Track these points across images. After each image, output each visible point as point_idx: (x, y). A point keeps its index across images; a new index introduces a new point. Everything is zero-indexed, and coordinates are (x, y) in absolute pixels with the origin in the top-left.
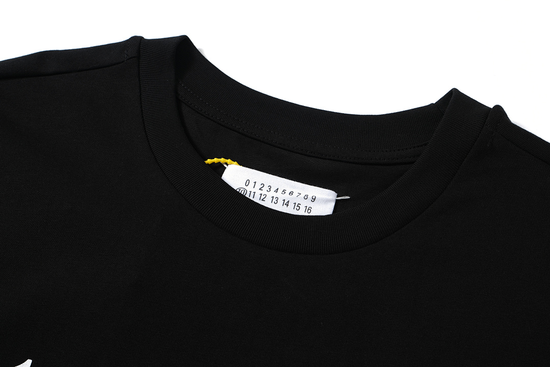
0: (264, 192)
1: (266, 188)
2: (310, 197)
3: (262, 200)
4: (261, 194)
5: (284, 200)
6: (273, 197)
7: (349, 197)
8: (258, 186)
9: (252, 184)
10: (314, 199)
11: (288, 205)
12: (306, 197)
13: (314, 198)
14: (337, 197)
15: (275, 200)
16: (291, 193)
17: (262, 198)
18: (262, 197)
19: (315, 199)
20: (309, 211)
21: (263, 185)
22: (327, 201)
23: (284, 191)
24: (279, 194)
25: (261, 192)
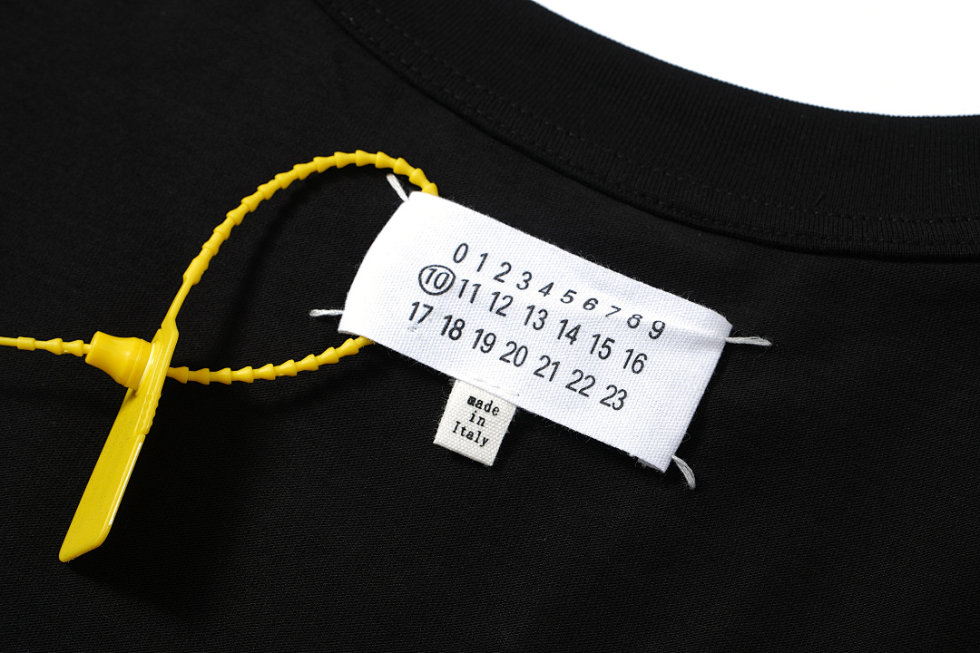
0: (507, 288)
1: (515, 277)
2: (647, 322)
3: (498, 312)
4: (497, 294)
5: (565, 322)
6: (532, 308)
7: (766, 343)
8: (493, 267)
9: (473, 259)
10: (657, 332)
11: (574, 339)
12: (633, 322)
13: (659, 326)
14: (732, 334)
15: (535, 318)
16: (591, 304)
17: (496, 307)
18: (500, 303)
19: (660, 332)
20: (638, 366)
21: (506, 267)
22: (699, 343)
23: (570, 295)
24: (552, 302)
25: (497, 286)
